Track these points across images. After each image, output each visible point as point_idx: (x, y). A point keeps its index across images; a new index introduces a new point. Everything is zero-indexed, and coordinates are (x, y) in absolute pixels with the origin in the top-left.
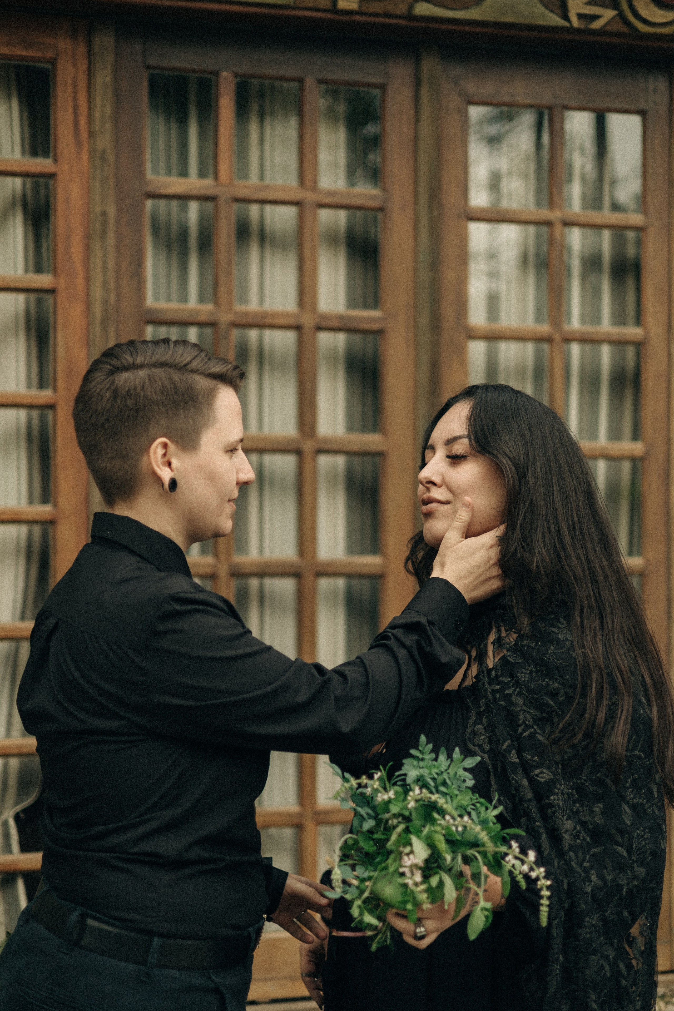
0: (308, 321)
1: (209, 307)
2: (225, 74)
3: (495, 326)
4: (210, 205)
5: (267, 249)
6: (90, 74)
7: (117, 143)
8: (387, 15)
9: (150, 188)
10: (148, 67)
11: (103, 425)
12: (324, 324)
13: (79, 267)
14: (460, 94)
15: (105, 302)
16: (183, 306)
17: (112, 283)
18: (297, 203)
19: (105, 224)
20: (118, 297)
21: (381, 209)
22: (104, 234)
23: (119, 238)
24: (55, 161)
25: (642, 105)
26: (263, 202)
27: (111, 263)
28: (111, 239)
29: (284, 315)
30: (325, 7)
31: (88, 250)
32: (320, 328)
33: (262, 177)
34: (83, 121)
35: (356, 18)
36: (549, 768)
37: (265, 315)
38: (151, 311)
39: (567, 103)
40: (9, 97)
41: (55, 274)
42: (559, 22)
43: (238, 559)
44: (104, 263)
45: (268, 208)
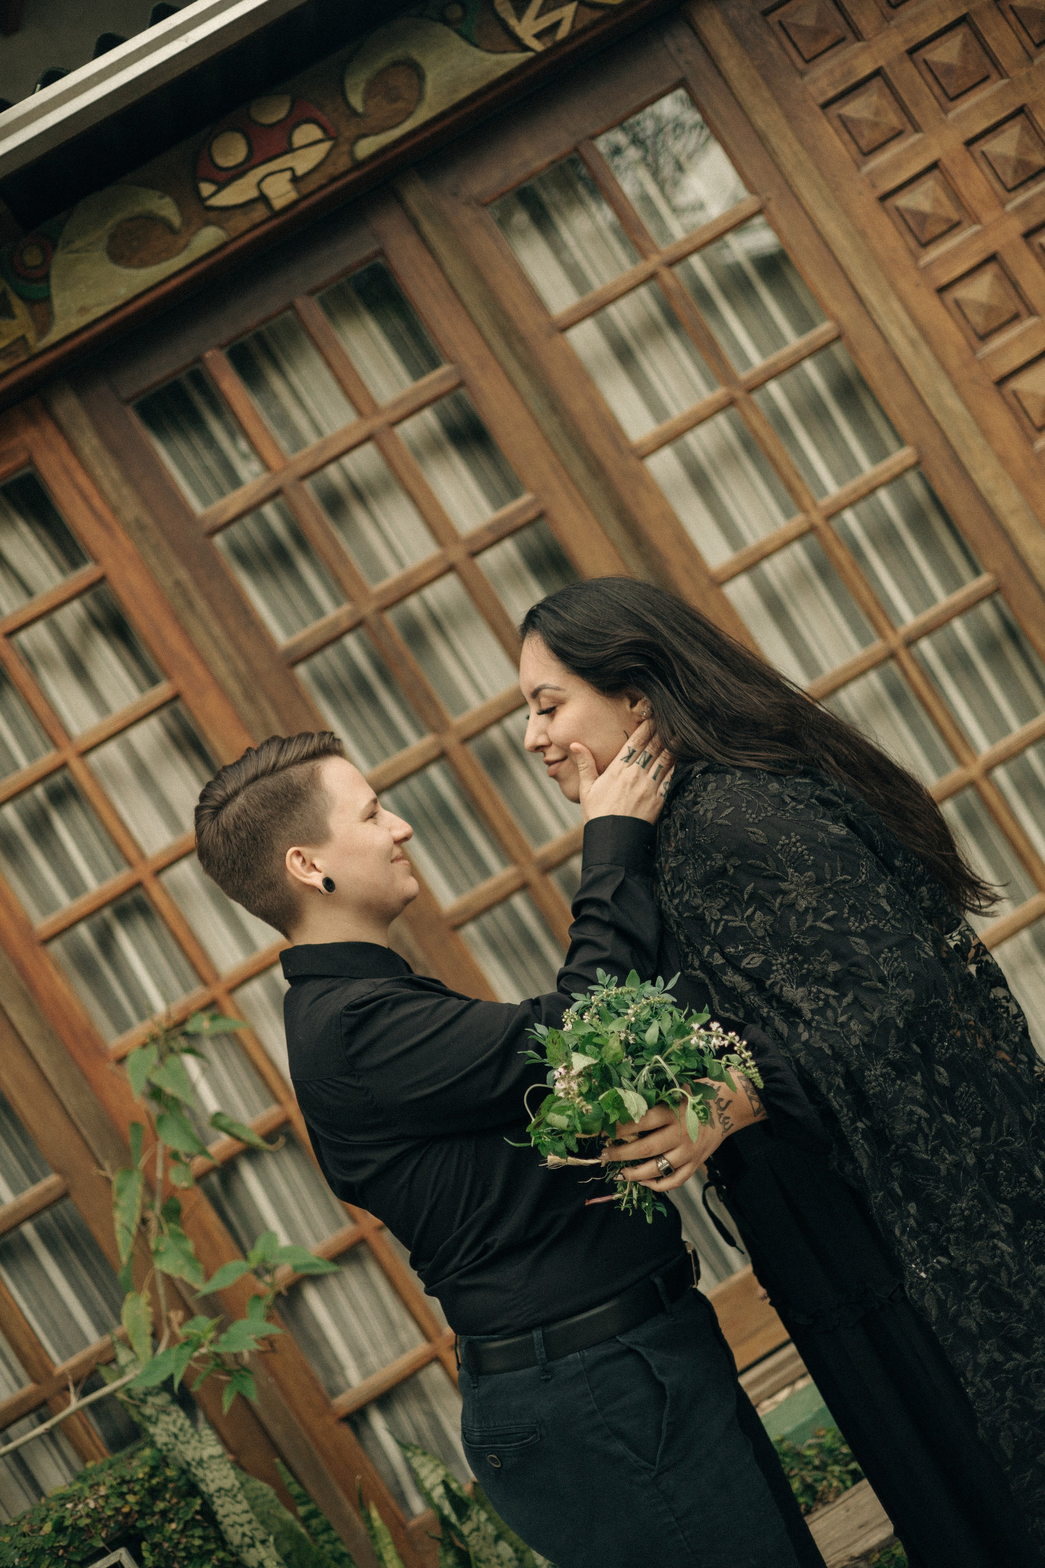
0: (457, 554)
1: (346, 607)
2: (208, 355)
3: (667, 424)
4: (280, 499)
5: (371, 501)
6: (74, 450)
7: (145, 502)
8: (334, 179)
9: (207, 526)
10: (128, 401)
11: (233, 869)
12: (477, 546)
13: (188, 656)
14: (467, 204)
15: (236, 674)
16: (323, 622)
17: (230, 649)
18: (369, 438)
19: (184, 594)
20: (248, 661)
21: (461, 384)
22: (190, 604)
23: (208, 597)
24: (97, 561)
25: (675, 74)
26: (336, 458)
27: (217, 630)
28: (201, 605)
29: (429, 565)
30: (265, 217)
31: (185, 632)
32: (475, 554)
33: (319, 431)
34: (97, 503)
35: (303, 205)
36: (756, 950)
37: (408, 578)
38: (288, 652)
39: (591, 131)
40: (14, 526)
41: (169, 678)
42: (519, 58)
43: (540, 851)
44: (210, 634)
45: (346, 461)
